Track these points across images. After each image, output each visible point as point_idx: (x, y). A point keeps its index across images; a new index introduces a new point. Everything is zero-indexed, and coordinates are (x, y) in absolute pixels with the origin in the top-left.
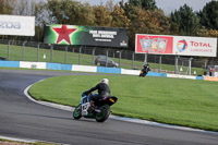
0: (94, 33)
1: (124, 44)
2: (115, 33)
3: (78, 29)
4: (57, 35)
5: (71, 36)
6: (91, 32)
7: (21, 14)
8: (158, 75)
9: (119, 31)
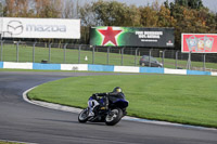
0: (140, 34)
1: (170, 44)
2: (161, 33)
3: (123, 30)
4: (103, 37)
5: (117, 37)
6: (137, 33)
7: (67, 17)
8: (202, 73)
9: (165, 31)
